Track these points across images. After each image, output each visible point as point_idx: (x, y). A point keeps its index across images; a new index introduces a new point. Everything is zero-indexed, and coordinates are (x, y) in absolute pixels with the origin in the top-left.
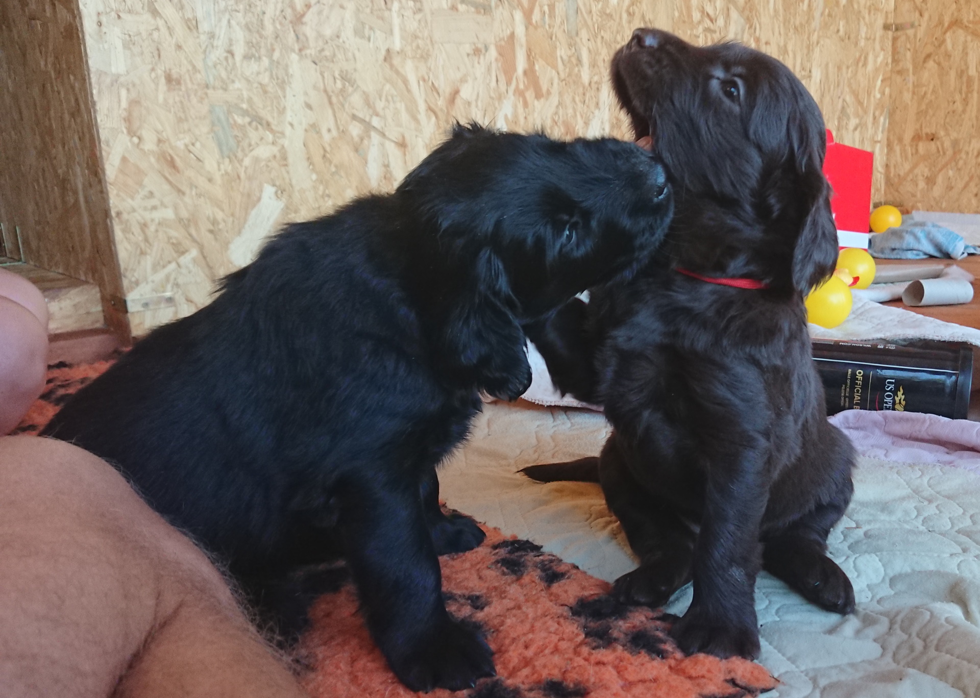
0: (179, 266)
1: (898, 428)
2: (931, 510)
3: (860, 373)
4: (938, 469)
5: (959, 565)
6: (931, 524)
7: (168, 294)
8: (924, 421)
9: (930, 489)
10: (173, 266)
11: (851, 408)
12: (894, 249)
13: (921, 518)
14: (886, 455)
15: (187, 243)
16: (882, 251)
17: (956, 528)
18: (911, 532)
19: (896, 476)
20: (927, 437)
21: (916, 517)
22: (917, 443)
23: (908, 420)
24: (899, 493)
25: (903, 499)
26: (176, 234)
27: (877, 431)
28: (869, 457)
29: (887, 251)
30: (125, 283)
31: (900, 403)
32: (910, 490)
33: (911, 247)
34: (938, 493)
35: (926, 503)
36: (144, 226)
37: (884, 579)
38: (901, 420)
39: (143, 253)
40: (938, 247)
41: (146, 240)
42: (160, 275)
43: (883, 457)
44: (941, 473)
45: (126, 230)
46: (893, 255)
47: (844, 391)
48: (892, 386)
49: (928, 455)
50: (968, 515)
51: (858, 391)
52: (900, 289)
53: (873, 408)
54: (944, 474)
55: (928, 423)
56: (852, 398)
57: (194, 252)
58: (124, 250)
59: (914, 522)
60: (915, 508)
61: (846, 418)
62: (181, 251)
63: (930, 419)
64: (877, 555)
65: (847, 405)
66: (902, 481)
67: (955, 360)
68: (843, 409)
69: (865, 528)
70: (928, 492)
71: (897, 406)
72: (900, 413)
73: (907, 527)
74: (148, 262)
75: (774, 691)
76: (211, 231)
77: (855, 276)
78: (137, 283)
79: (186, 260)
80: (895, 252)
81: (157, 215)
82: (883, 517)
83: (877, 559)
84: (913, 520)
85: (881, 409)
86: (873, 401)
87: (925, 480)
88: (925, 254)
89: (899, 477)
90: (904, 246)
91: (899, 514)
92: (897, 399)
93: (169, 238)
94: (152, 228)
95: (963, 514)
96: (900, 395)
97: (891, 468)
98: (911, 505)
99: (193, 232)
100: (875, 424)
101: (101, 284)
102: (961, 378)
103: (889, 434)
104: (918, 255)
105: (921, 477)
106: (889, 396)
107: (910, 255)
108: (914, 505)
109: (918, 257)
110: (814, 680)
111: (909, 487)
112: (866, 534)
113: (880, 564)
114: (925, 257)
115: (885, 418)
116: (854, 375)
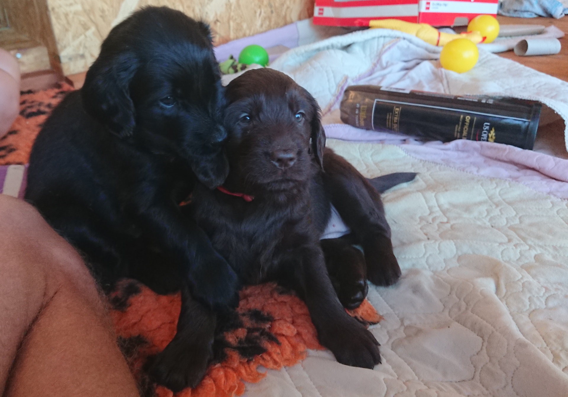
0: (86, 36)
1: (489, 153)
2: (496, 212)
3: (468, 118)
4: (507, 183)
5: (502, 253)
6: (494, 221)
7: (81, 52)
8: (505, 150)
9: (499, 197)
10: (83, 37)
11: (461, 138)
12: (516, 11)
13: (489, 217)
14: (478, 171)
15: (89, 24)
16: (508, 11)
17: (509, 225)
18: (480, 227)
19: (480, 186)
20: (505, 159)
21: (486, 216)
22: (499, 163)
23: (495, 148)
24: (479, 199)
25: (480, 203)
26: (84, 18)
27: (476, 154)
28: (467, 172)
29: (511, 12)
30: (59, 47)
31: (492, 137)
32: (486, 197)
33: (527, 9)
34: (504, 200)
35: (494, 207)
36: (66, 15)
37: (455, 256)
38: (491, 148)
39: (67, 30)
40: (545, 10)
41: (68, 23)
42: (76, 42)
43: (475, 173)
44: (508, 186)
45: (58, 18)
46: (515, 15)
47: (457, 128)
48: (487, 128)
49: (504, 171)
50: (518, 216)
51: (466, 129)
52: (513, 43)
53: (475, 139)
54: (510, 187)
55: (507, 151)
56: (461, 132)
57: (93, 29)
58: (57, 28)
59: (484, 220)
60: (487, 210)
61: (457, 145)
62: (86, 28)
63: (510, 149)
64: (454, 242)
65: (458, 136)
66: (483, 190)
67: (530, 112)
68: (455, 139)
69: (452, 222)
70: (498, 199)
71: (490, 139)
72: (491, 144)
73: (479, 223)
74: (70, 35)
75: (378, 324)
76: (101, 17)
77: (484, 36)
78: (65, 47)
79: (89, 33)
80: (517, 12)
81: (73, 9)
82: (465, 215)
83: (453, 243)
84: (483, 218)
85: (480, 140)
86: (475, 135)
87: (498, 190)
88: (536, 14)
89: (482, 188)
90: (523, 9)
91: (476, 214)
92: (490, 135)
93: (80, 21)
94: (71, 16)
95: (516, 216)
96: (492, 133)
97: (478, 181)
98: (484, 208)
99: (92, 17)
100: (475, 149)
101: (47, 45)
102: (532, 124)
103: (483, 155)
104: (531, 15)
105: (495, 188)
106: (485, 133)
107: (526, 15)
108: (486, 208)
109: (531, 17)
110: (402, 320)
111: (487, 194)
112: (452, 226)
113: (454, 247)
114: (535, 16)
115: (482, 146)
116: (464, 119)
